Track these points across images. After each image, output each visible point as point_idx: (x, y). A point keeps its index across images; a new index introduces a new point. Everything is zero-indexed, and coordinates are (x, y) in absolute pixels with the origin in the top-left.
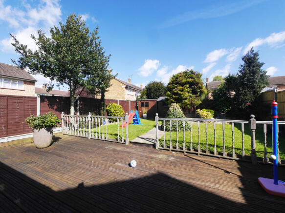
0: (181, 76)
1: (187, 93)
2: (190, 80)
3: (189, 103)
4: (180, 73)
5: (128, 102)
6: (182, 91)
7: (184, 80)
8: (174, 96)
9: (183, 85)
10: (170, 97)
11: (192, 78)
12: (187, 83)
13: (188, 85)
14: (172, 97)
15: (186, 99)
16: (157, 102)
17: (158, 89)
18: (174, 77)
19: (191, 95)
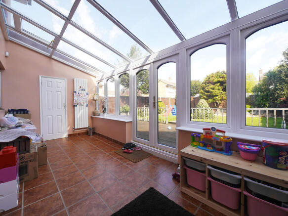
0: (213, 77)
1: (218, 91)
2: (221, 79)
3: (220, 99)
4: (212, 74)
5: (168, 99)
6: (213, 89)
7: (216, 80)
8: (206, 94)
9: (214, 84)
10: (203, 94)
11: (223, 78)
12: (218, 82)
13: (218, 84)
14: (204, 94)
15: (216, 96)
16: (194, 98)
17: (196, 87)
18: (208, 77)
19: (222, 92)
